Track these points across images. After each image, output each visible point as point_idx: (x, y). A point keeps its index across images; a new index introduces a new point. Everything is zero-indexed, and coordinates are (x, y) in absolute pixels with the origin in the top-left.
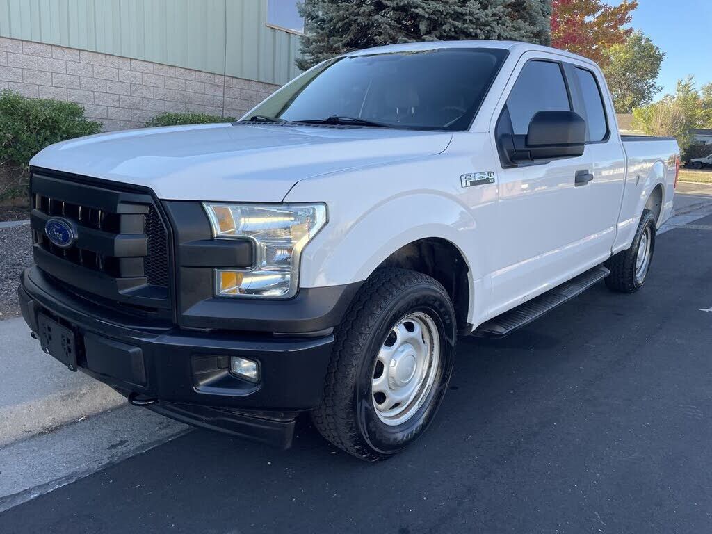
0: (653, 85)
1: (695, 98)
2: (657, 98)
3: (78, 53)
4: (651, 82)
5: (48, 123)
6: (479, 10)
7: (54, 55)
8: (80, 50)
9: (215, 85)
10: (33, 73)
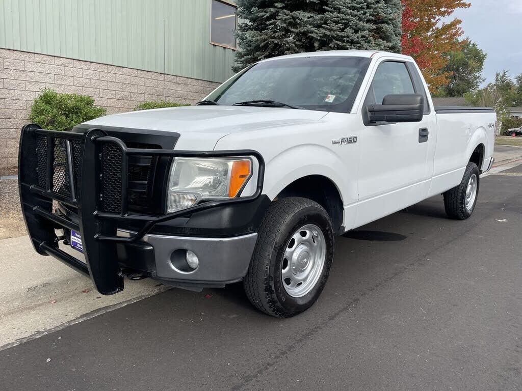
0: (479, 77)
3: (89, 64)
4: (477, 74)
5: (74, 109)
6: (353, 34)
7: (75, 65)
8: (91, 62)
9: (177, 83)
10: (61, 77)
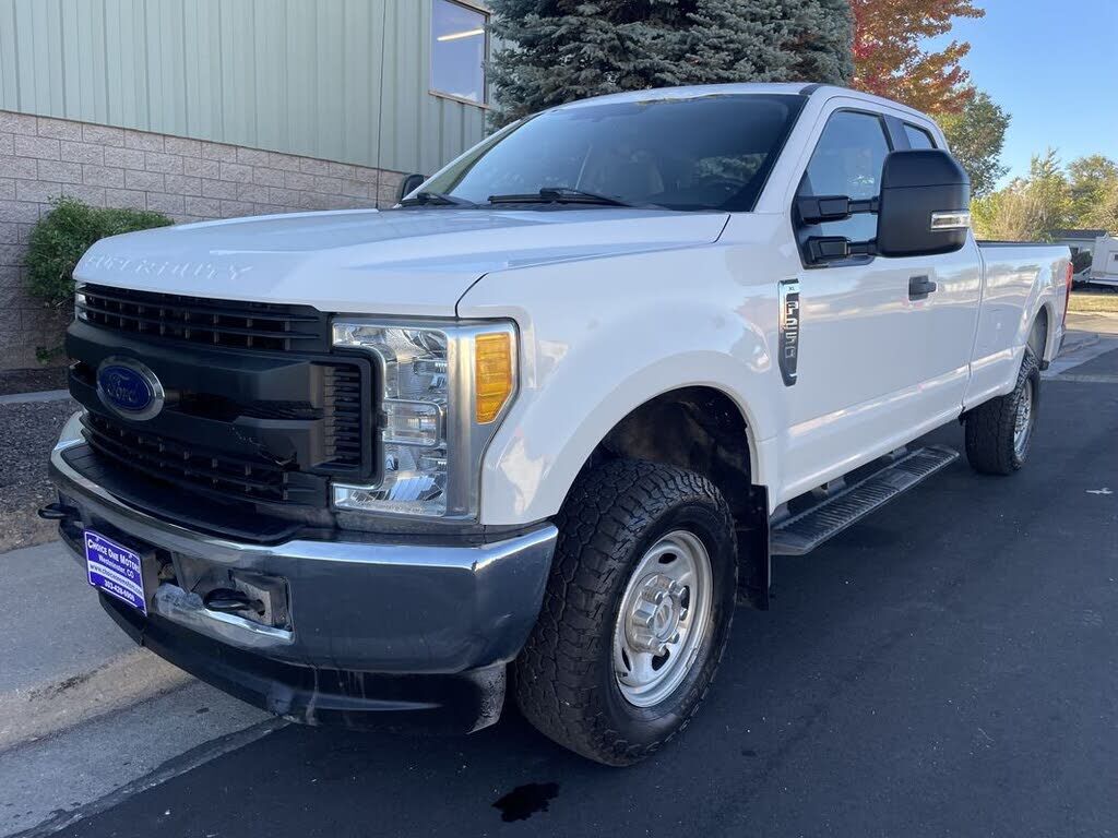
0: (994, 164)
1: (1059, 184)
2: (1001, 184)
3: (161, 139)
4: (991, 160)
6: (752, 73)
7: (128, 143)
8: (164, 135)
9: (357, 182)
10: (97, 169)
